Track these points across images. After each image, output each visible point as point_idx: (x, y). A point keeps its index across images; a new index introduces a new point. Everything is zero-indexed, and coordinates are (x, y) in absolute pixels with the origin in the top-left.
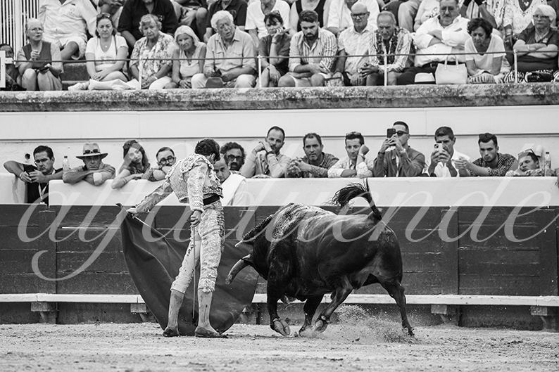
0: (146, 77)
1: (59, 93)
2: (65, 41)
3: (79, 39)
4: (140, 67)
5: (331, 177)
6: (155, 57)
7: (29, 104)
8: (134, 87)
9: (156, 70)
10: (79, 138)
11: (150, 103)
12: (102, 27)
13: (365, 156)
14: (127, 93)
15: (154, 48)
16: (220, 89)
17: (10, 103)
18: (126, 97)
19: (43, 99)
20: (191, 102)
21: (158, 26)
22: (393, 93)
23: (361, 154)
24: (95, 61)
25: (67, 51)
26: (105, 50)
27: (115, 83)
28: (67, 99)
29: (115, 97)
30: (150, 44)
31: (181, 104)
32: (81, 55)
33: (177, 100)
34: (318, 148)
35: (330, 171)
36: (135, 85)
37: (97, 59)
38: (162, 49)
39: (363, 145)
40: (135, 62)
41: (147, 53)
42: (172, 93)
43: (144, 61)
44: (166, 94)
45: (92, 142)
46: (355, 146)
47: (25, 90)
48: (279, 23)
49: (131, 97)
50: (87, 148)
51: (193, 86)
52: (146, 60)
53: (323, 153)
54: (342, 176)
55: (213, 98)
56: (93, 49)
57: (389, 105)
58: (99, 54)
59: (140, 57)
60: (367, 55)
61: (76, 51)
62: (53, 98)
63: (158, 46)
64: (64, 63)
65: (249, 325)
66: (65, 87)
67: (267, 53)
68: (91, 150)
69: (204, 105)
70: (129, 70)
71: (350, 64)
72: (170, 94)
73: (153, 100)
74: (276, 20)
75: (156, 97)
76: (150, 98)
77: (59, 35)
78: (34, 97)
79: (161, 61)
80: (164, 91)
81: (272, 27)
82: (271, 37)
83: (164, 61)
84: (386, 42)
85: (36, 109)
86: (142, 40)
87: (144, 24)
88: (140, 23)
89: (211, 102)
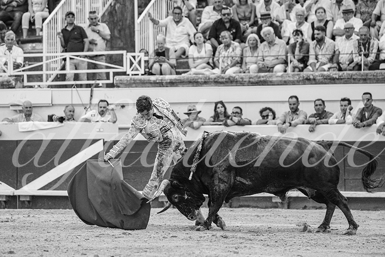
0: (224, 67)
1: (174, 77)
2: (177, 47)
3: (185, 45)
4: (220, 61)
5: (331, 124)
6: (229, 56)
7: (157, 83)
8: (217, 73)
9: (229, 63)
10: (185, 102)
11: (226, 82)
12: (198, 38)
13: (351, 112)
14: (213, 76)
15: (228, 50)
16: (266, 74)
17: (147, 83)
18: (212, 79)
19: (165, 80)
20: (249, 81)
21: (230, 38)
22: (367, 75)
23: (348, 111)
24: (193, 58)
25: (179, 53)
26: (199, 52)
27: (206, 71)
28: (178, 80)
29: (206, 78)
30: (226, 48)
31: (243, 82)
32: (186, 55)
33: (241, 80)
34: (322, 106)
35: (330, 121)
36: (217, 71)
37: (195, 57)
38: (233, 51)
39: (350, 105)
40: (217, 58)
41: (224, 53)
42: (238, 76)
43: (223, 58)
44: (235, 77)
45: (192, 105)
46: (345, 106)
47: (155, 75)
48: (300, 35)
49: (215, 78)
50: (190, 108)
51: (251, 72)
52: (224, 57)
53: (325, 111)
54: (337, 123)
55: (262, 79)
56: (192, 51)
57: (365, 82)
58: (196, 55)
59: (221, 56)
60: (352, 53)
61: (184, 53)
62: (171, 80)
63: (231, 49)
64: (177, 60)
65: (283, 210)
66: (178, 73)
67: (293, 53)
68: (192, 109)
69: (257, 83)
70: (214, 63)
71: (342, 57)
72: (237, 77)
73: (227, 80)
74: (299, 33)
75: (229, 79)
76: (226, 79)
77: (175, 44)
78: (160, 79)
79: (232, 58)
80: (234, 75)
81: (296, 36)
82: (295, 44)
83: (234, 58)
84: (364, 45)
85: (161, 85)
86: (222, 46)
87: (222, 37)
88: (220, 36)
89: (261, 81)
